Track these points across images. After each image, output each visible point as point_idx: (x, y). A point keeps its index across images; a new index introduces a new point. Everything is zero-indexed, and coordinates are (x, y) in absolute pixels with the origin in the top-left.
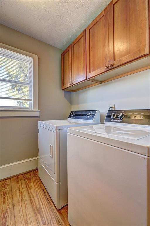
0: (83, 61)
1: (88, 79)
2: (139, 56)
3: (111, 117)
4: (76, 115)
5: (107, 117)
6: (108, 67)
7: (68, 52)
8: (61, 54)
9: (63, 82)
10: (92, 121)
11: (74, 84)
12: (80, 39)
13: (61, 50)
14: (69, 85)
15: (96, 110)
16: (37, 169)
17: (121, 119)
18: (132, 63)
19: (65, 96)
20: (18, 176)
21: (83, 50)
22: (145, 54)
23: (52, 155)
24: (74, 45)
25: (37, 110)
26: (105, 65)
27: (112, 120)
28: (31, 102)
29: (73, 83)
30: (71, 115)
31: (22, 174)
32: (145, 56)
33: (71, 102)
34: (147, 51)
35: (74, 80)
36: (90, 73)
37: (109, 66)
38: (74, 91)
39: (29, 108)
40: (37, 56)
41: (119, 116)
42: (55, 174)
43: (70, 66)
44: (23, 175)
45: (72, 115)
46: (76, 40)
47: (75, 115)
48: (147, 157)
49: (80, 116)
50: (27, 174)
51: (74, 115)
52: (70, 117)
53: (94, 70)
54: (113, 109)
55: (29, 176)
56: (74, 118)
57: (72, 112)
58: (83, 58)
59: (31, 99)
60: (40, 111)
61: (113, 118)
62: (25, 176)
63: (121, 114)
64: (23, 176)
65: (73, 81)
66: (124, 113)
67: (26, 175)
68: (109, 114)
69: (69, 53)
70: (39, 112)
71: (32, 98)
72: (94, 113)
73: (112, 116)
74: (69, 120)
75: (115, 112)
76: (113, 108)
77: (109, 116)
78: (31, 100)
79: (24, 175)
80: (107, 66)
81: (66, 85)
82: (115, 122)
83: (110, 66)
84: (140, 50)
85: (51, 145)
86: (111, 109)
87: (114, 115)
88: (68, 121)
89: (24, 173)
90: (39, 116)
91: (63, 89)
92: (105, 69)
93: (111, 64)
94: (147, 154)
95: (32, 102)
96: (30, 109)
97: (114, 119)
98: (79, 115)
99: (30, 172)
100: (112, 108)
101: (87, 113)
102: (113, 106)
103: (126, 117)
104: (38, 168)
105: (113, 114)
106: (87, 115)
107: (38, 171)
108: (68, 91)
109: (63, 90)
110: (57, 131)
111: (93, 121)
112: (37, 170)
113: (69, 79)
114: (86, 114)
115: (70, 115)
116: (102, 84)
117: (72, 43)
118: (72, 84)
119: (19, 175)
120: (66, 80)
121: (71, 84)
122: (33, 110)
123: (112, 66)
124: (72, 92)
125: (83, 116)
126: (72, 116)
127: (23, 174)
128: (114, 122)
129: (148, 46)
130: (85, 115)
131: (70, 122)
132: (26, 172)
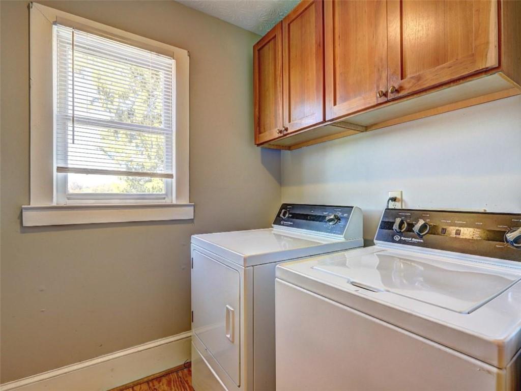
0: (315, 73)
1: (329, 121)
2: (472, 71)
3: (394, 227)
4: (295, 216)
5: (382, 228)
6: (385, 95)
7: (271, 43)
8: (254, 47)
9: (258, 124)
10: (339, 238)
11: (289, 131)
12: (306, 9)
13: (252, 34)
14: (277, 135)
15: (352, 207)
16: (188, 365)
17: (421, 237)
18: (450, 87)
19: (264, 162)
20: (135, 388)
21: (314, 42)
22: (487, 66)
23: (233, 336)
24: (289, 25)
25: (186, 202)
26: (378, 87)
27: (397, 238)
28: (169, 180)
29: (286, 129)
30: (281, 215)
31: (146, 380)
32: (487, 71)
33: (280, 177)
34: (492, 61)
35: (290, 122)
36: (335, 104)
37: (387, 92)
38: (289, 148)
39: (164, 198)
40: (186, 52)
41: (416, 228)
42: (239, 386)
43: (278, 83)
44: (148, 384)
45: (284, 215)
46: (295, 11)
47: (291, 217)
48: (495, 370)
49: (307, 220)
50: (160, 382)
51: (289, 217)
52: (278, 221)
53: (346, 98)
54: (398, 205)
55: (165, 386)
56: (290, 226)
57: (284, 206)
58: (317, 63)
59: (169, 172)
60: (194, 206)
61: (398, 230)
62: (154, 386)
63: (421, 222)
64: (150, 388)
65: (287, 124)
66: (428, 218)
67: (156, 383)
68: (387, 220)
69: (275, 44)
70: (192, 208)
71: (172, 169)
72: (345, 215)
73: (396, 227)
74: (278, 229)
75: (402, 216)
76: (399, 201)
77: (387, 225)
78: (170, 176)
79: (151, 384)
80: (382, 92)
81: (267, 133)
82: (405, 243)
83: (392, 92)
84: (473, 55)
85: (227, 306)
86: (392, 205)
87: (402, 223)
88: (273, 232)
89: (150, 378)
90: (192, 218)
91: (257, 143)
92: (377, 98)
93: (394, 87)
94: (495, 363)
95: (174, 180)
96: (166, 199)
97: (400, 234)
98: (305, 217)
99: (168, 373)
100: (394, 199)
101: (325, 213)
102: (399, 197)
103: (433, 230)
104: (190, 362)
105: (398, 220)
106: (327, 218)
107: (190, 371)
108: (272, 147)
109: (258, 145)
110: (245, 271)
111: (345, 237)
112: (186, 367)
113: (275, 117)
114: (324, 217)
115: (278, 215)
116: (368, 133)
117: (285, 19)
118: (285, 132)
119: (137, 385)
120: (268, 119)
121: (281, 132)
122: (174, 202)
123: (397, 91)
124: (282, 151)
125: (314, 220)
126: (283, 220)
127: (148, 382)
128: (400, 242)
129: (495, 47)
130: (321, 219)
131: (280, 235)
132: (158, 375)
